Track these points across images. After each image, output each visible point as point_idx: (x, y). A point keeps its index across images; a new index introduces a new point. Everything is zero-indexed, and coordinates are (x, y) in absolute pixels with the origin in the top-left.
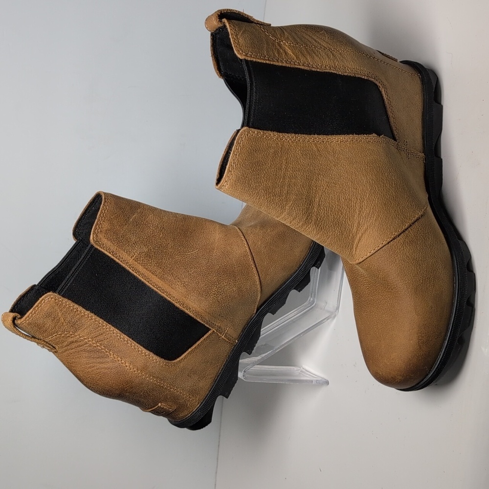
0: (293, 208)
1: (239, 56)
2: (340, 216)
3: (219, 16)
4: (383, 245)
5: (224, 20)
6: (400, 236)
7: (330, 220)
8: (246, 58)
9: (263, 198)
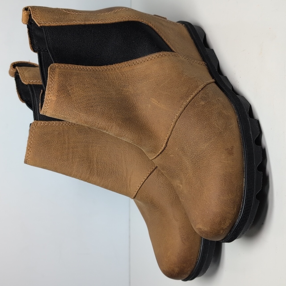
0: (79, 167)
1: (25, 83)
2: (113, 167)
3: (13, 65)
4: (145, 179)
5: (17, 67)
6: (154, 172)
7: (107, 171)
8: (30, 83)
9: (55, 164)
